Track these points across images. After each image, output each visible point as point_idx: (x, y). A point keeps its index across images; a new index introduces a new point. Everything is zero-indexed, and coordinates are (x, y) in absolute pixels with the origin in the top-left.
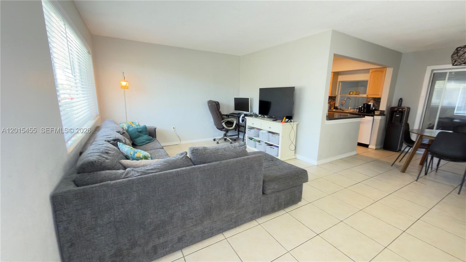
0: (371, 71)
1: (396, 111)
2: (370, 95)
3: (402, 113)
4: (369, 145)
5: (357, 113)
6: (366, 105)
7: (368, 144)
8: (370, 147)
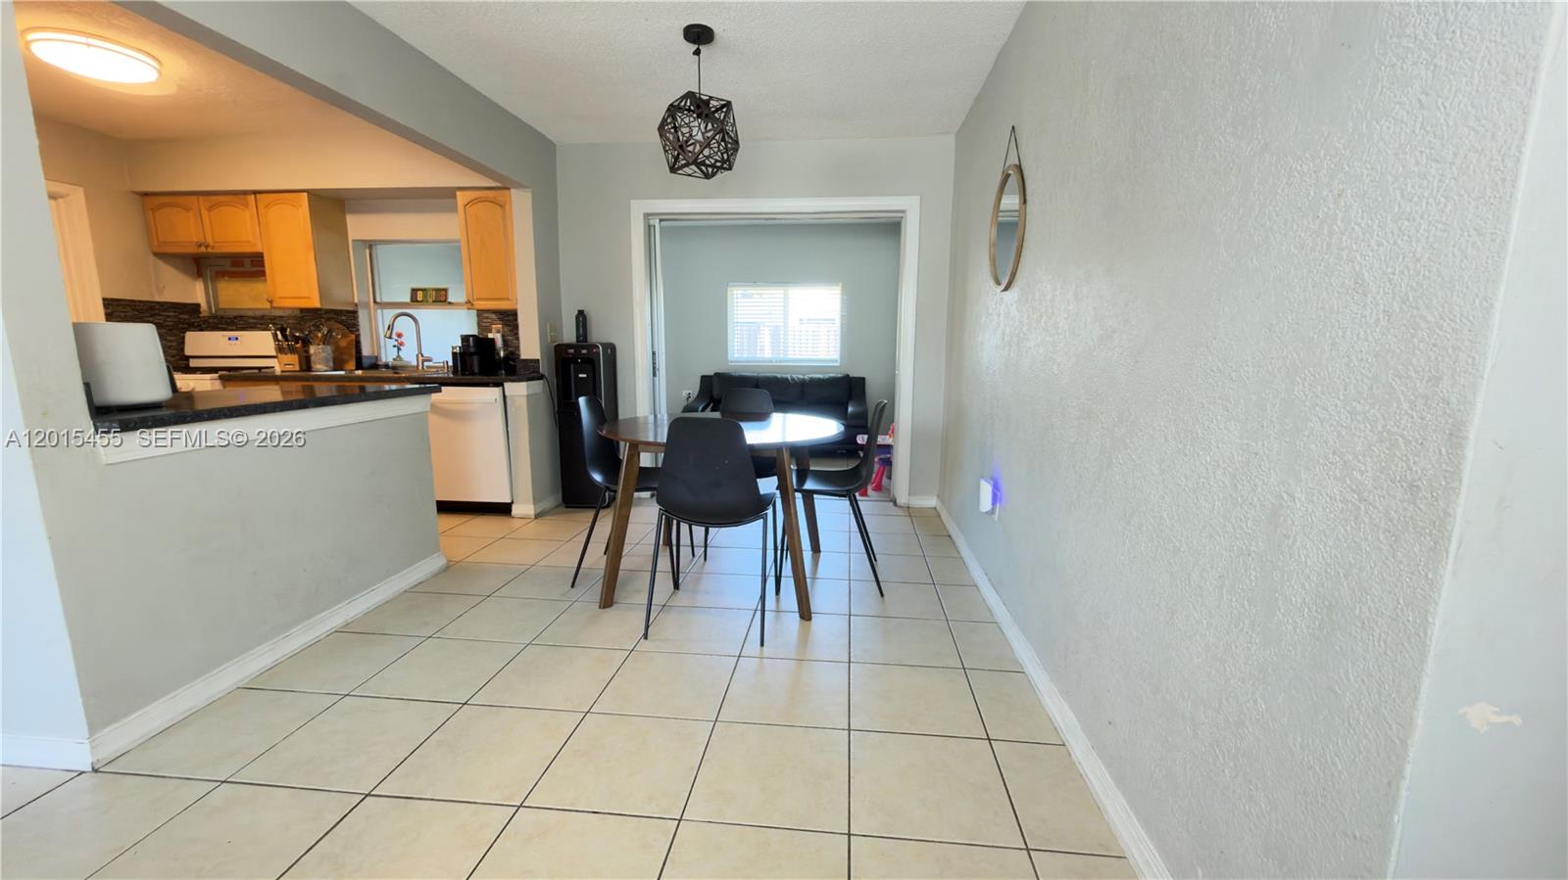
0: (462, 198)
1: (573, 360)
2: (478, 299)
3: (591, 363)
4: (512, 502)
5: (451, 375)
6: (471, 339)
7: (509, 501)
8: (516, 510)
